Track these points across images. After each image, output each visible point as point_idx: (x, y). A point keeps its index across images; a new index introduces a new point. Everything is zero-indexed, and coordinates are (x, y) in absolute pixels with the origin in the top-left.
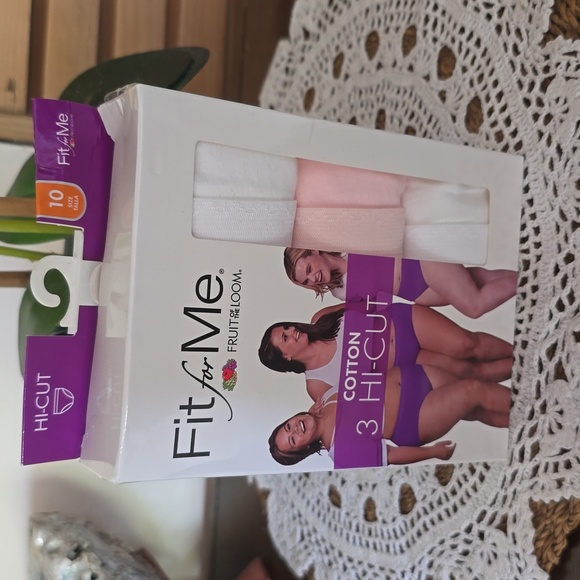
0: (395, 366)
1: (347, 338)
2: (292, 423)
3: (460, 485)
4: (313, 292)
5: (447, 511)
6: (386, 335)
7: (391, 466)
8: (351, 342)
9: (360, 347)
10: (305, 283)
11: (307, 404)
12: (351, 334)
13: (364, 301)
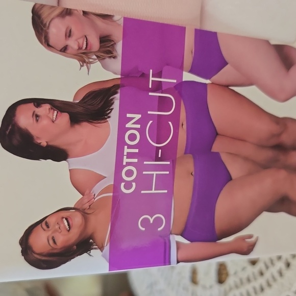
0: (186, 153)
1: (123, 120)
2: (51, 221)
3: (267, 267)
4: (76, 63)
5: (255, 289)
6: (175, 118)
7: (181, 264)
8: (128, 125)
9: (142, 131)
10: (64, 50)
11: (72, 198)
12: (129, 115)
13: (145, 76)
